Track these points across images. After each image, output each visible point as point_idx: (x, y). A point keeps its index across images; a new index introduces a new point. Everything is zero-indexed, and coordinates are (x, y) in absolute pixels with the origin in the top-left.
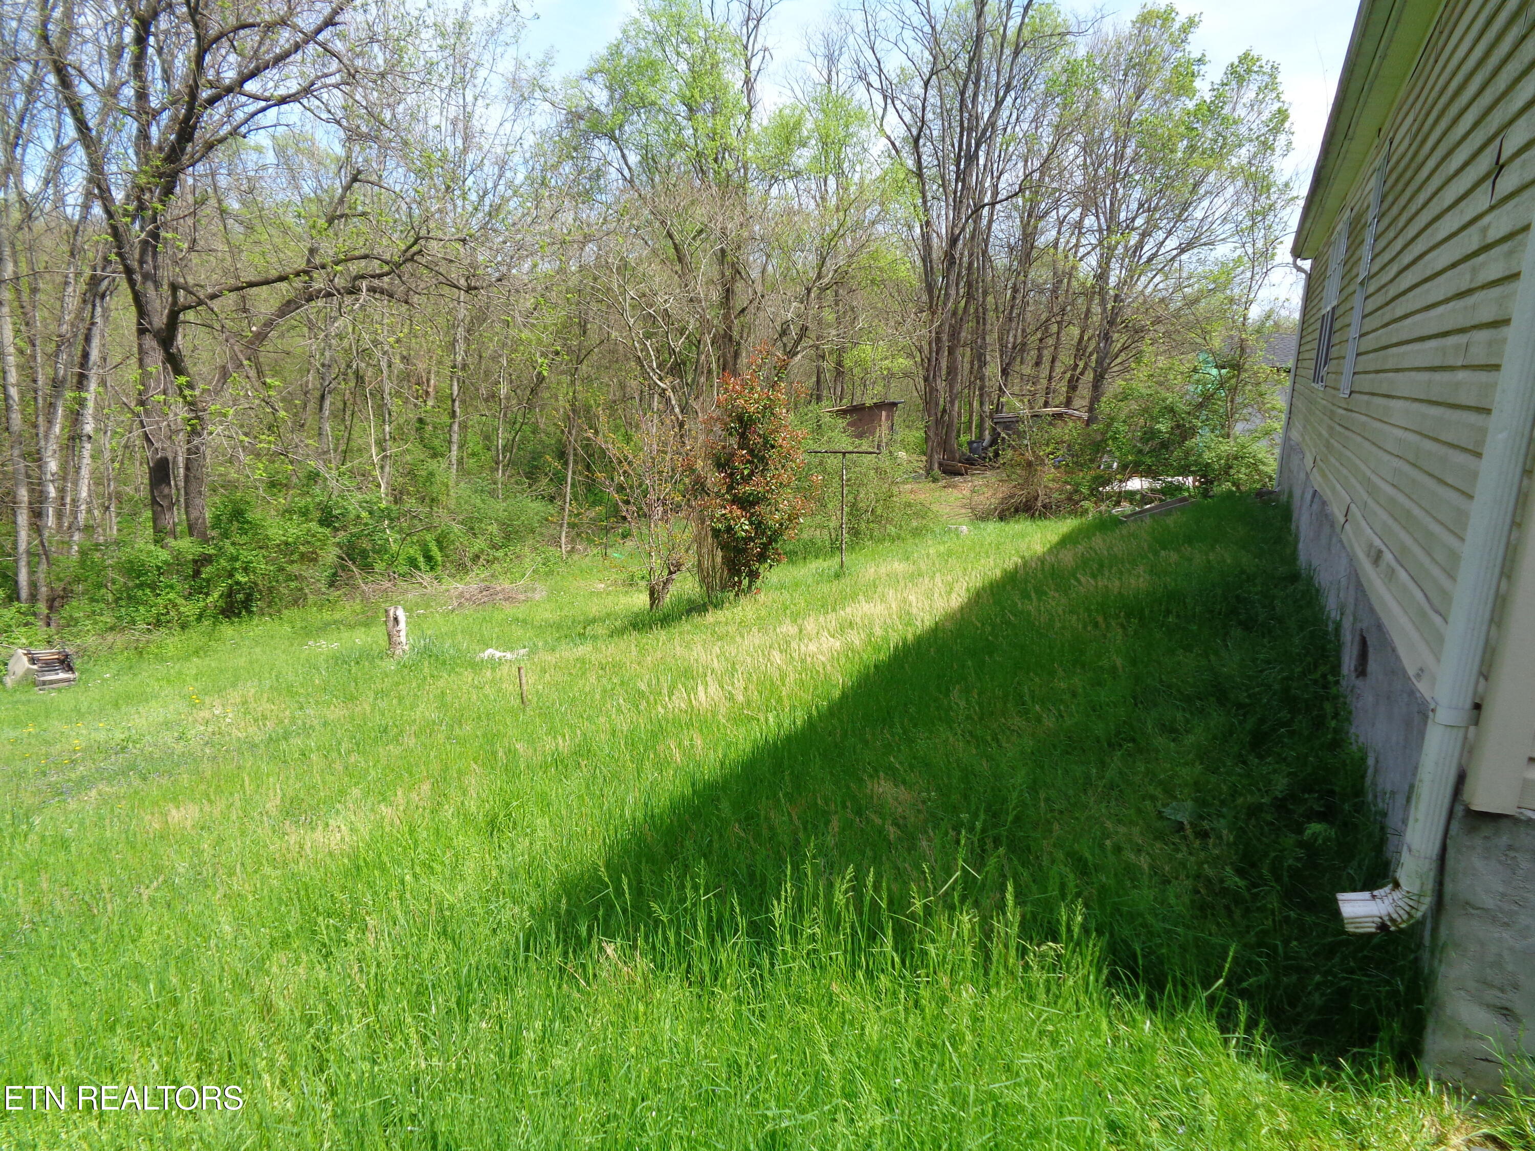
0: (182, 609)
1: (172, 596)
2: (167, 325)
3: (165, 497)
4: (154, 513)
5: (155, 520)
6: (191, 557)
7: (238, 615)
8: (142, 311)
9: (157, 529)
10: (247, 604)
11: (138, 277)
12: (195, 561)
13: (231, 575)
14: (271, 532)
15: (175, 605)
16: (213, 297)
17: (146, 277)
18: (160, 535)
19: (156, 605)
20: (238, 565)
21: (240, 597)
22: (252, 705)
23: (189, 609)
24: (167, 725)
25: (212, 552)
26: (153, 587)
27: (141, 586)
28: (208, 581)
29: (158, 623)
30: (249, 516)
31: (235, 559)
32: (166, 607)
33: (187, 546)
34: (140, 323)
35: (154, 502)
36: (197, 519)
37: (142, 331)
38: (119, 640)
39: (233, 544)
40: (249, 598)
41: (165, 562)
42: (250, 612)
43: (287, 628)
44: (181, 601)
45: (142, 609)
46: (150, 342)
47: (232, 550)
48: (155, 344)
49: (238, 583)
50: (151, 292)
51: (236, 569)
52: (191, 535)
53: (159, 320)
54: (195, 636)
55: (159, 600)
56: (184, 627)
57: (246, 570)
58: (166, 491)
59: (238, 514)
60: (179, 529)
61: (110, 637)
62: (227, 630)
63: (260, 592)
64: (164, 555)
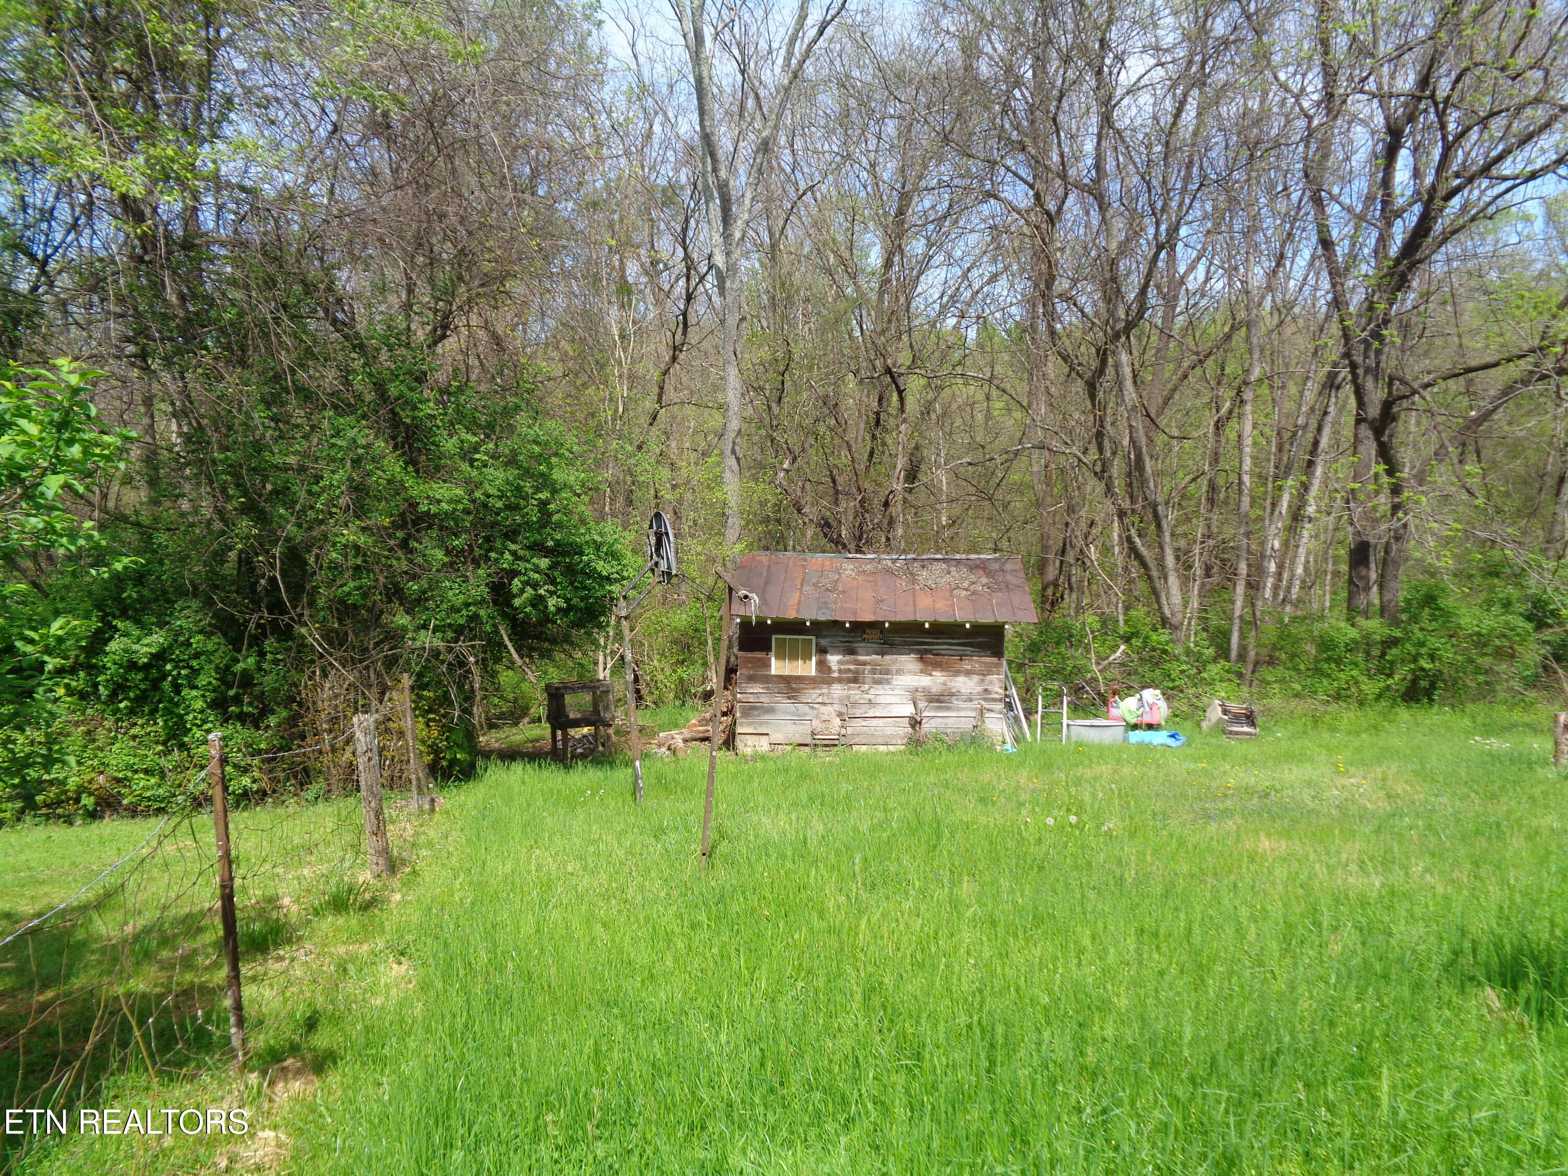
0: (1363, 687)
1: (1355, 673)
2: (1381, 415)
3: (1362, 578)
4: (1350, 592)
5: (1350, 599)
6: (1378, 638)
7: (1418, 701)
8: (1361, 403)
9: (1350, 609)
10: (1429, 693)
11: (1360, 371)
12: (1383, 642)
13: (1415, 660)
14: (1463, 621)
15: (1357, 682)
16: (1426, 386)
17: (1367, 371)
18: (1352, 612)
19: (1338, 679)
20: (1423, 651)
21: (1424, 684)
22: (1390, 783)
23: (1370, 687)
24: (1309, 784)
25: (1399, 635)
26: (1338, 661)
27: (1328, 660)
28: (1392, 663)
29: (1338, 697)
30: (1442, 602)
31: (1422, 644)
32: (1347, 682)
33: (1375, 626)
34: (1358, 414)
35: (1351, 582)
36: (1390, 602)
37: (1359, 421)
38: (1300, 706)
39: (1422, 629)
40: (1433, 685)
41: (1354, 641)
42: (1431, 700)
43: (1467, 722)
44: (1364, 679)
45: (1325, 682)
46: (1365, 431)
47: (1419, 635)
48: (1369, 433)
49: (1422, 669)
50: (1369, 384)
51: (1421, 655)
52: (1382, 616)
53: (1374, 411)
54: (1371, 715)
55: (1342, 675)
56: (1361, 703)
57: (1432, 658)
58: (1364, 572)
59: (1430, 600)
60: (1372, 609)
61: (1294, 703)
62: (1404, 714)
63: (1445, 681)
64: (1353, 633)
